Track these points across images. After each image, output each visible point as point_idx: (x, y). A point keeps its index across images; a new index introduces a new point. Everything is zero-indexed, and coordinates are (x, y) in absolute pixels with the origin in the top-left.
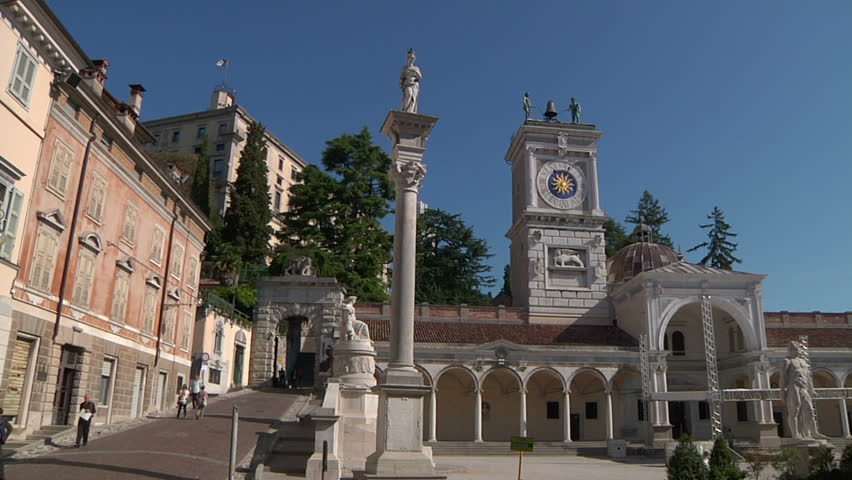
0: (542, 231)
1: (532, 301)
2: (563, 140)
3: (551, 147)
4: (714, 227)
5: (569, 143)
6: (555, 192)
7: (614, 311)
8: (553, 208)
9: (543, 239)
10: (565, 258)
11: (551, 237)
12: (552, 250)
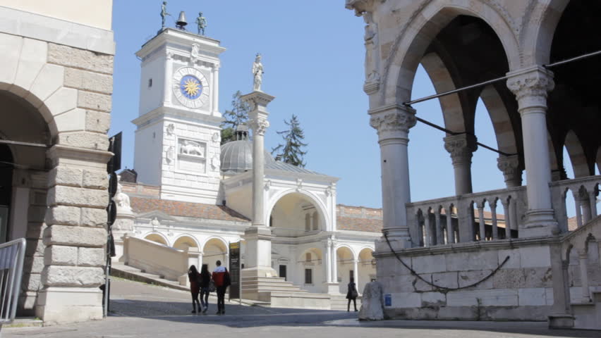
0: (174, 124)
1: (164, 181)
2: (195, 49)
3: (185, 54)
4: (289, 133)
5: (200, 52)
6: (186, 93)
7: (224, 193)
8: (183, 105)
9: (175, 131)
10: (189, 148)
11: (182, 129)
12: (181, 141)
